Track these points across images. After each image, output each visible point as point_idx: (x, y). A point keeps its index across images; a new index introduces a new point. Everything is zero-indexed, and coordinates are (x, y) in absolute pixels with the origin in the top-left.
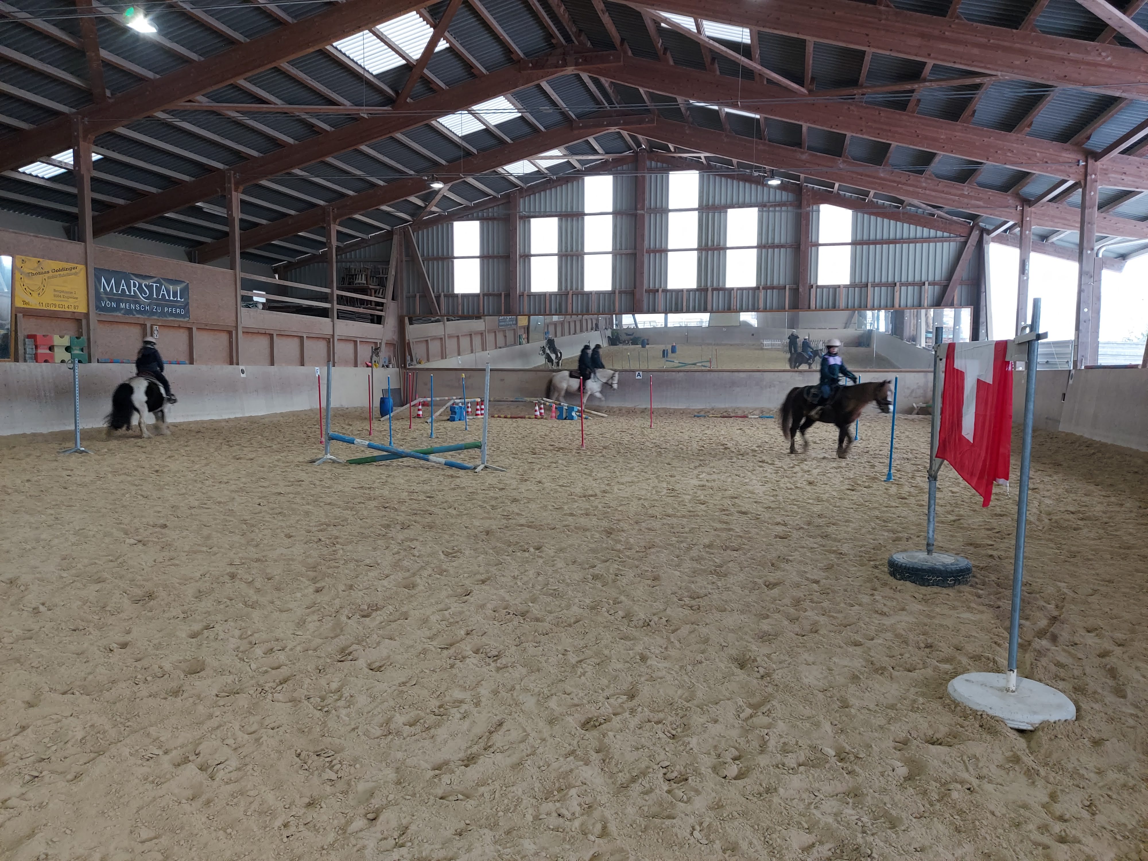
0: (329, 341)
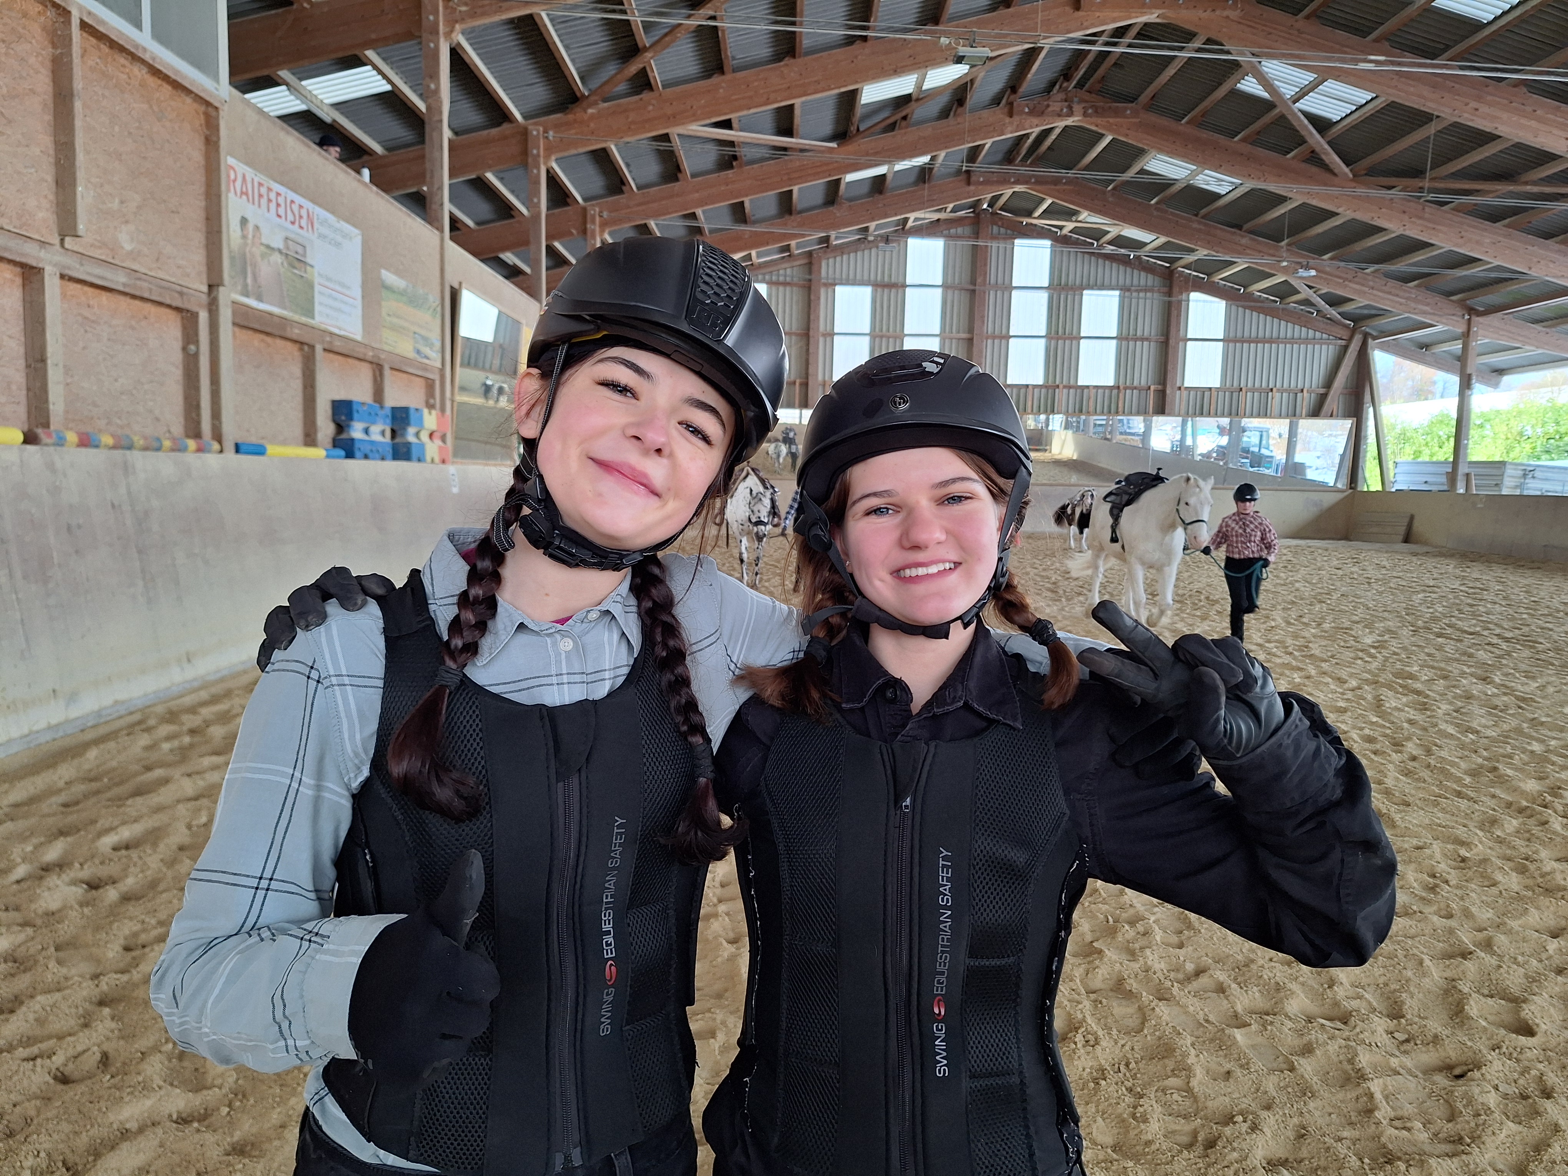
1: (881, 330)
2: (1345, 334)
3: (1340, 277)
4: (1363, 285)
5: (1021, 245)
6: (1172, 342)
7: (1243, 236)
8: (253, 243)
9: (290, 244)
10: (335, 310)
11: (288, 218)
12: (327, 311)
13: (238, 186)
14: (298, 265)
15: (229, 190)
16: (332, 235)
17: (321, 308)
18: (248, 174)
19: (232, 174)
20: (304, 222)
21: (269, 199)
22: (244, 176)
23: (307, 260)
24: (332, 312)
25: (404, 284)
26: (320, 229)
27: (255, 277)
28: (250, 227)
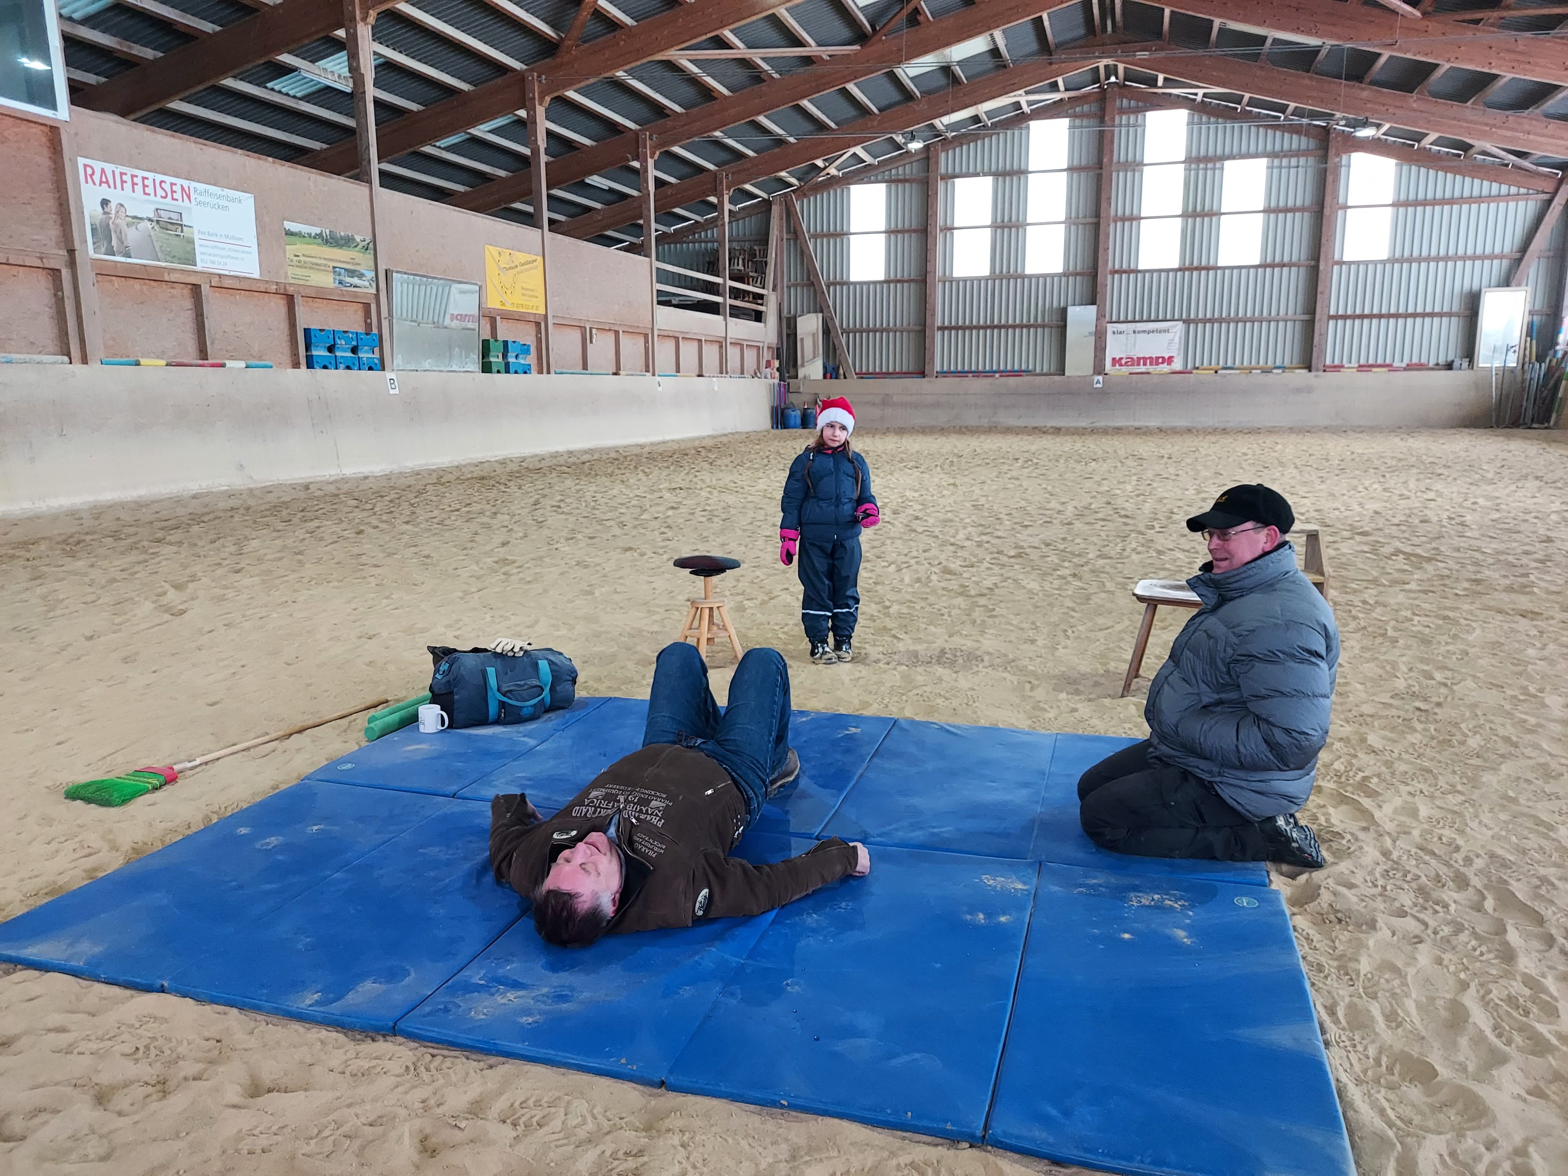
0: (721, 344)
1: (1003, 221)
2: (1549, 186)
3: (1487, 125)
4: (1517, 131)
5: (1152, 117)
6: (1327, 211)
7: (1363, 89)
8: (117, 217)
9: (162, 213)
10: (222, 257)
11: (158, 195)
12: (212, 258)
13: (97, 178)
14: (173, 227)
15: (87, 182)
16: (215, 201)
17: (203, 257)
18: (109, 168)
19: (89, 171)
20: (178, 195)
21: (134, 184)
22: (103, 171)
23: (184, 223)
24: (219, 259)
25: (317, 230)
26: (200, 198)
27: (121, 241)
28: (113, 205)
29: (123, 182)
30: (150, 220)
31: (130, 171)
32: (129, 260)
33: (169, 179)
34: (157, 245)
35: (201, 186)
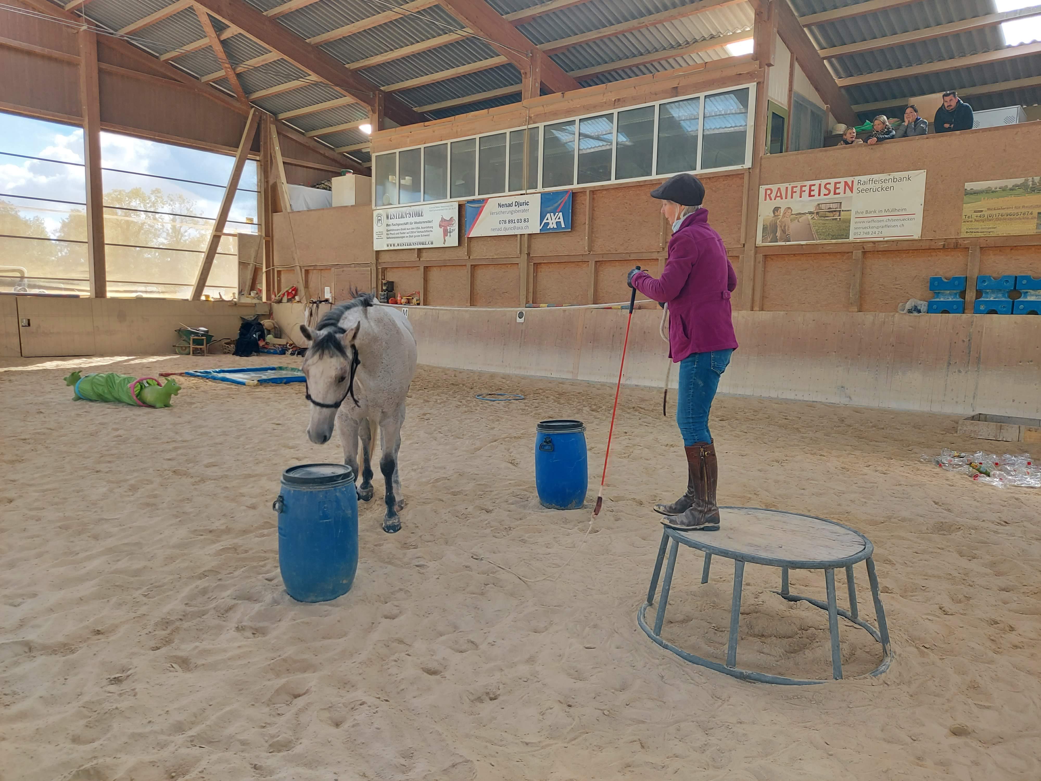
8: (784, 216)
9: (823, 206)
10: (877, 228)
11: (822, 194)
12: (865, 231)
13: (773, 196)
14: (831, 214)
15: (765, 200)
16: (878, 185)
17: (856, 231)
18: (783, 186)
19: (769, 192)
20: (840, 190)
21: (802, 191)
22: (779, 189)
23: (843, 209)
24: (875, 230)
25: (1020, 181)
26: (862, 187)
27: (784, 231)
28: (782, 210)
29: (793, 192)
30: (811, 213)
31: (799, 184)
32: (788, 243)
33: (833, 181)
34: (814, 230)
35: (863, 178)
